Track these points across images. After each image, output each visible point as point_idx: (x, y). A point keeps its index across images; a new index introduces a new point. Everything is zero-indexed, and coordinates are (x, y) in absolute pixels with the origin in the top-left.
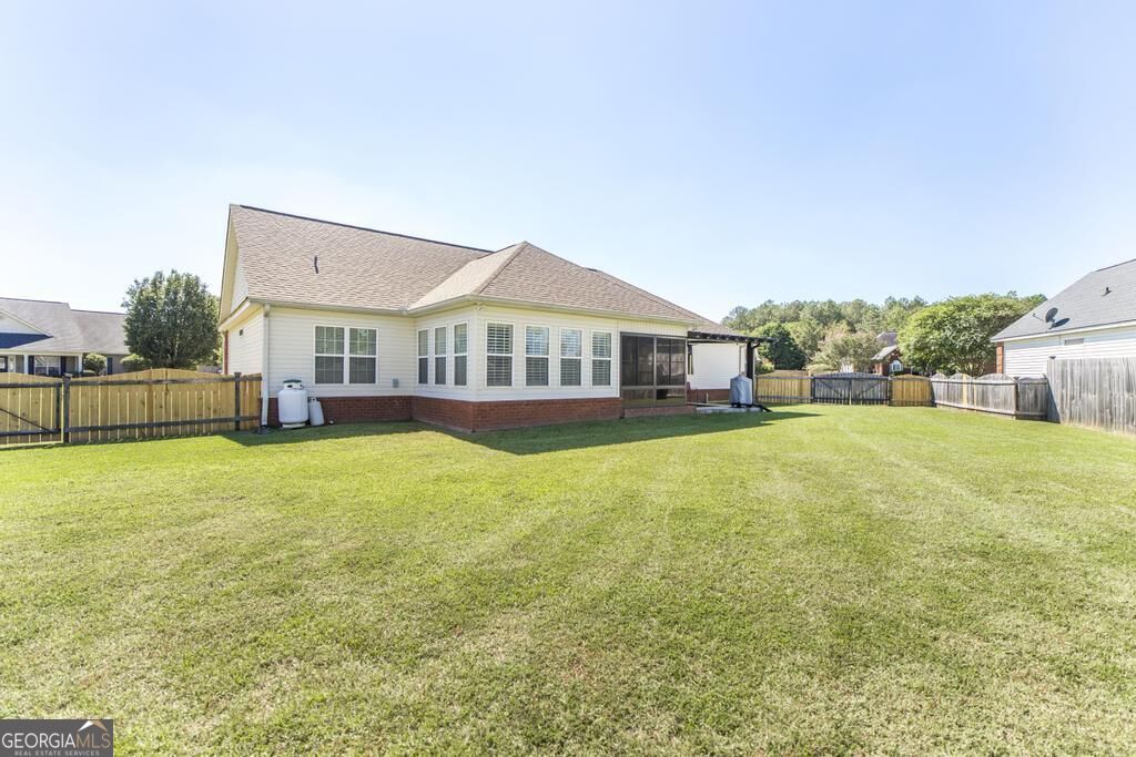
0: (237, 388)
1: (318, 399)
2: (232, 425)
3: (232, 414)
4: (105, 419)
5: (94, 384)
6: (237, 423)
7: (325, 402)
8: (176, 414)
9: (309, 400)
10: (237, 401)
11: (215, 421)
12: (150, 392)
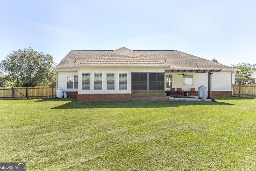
0: (53, 89)
1: (66, 92)
2: (52, 97)
3: (52, 95)
4: (32, 95)
5: (31, 89)
6: (53, 97)
7: (67, 93)
8: (43, 95)
9: (63, 92)
10: (53, 92)
11: (49, 96)
12: (39, 90)
